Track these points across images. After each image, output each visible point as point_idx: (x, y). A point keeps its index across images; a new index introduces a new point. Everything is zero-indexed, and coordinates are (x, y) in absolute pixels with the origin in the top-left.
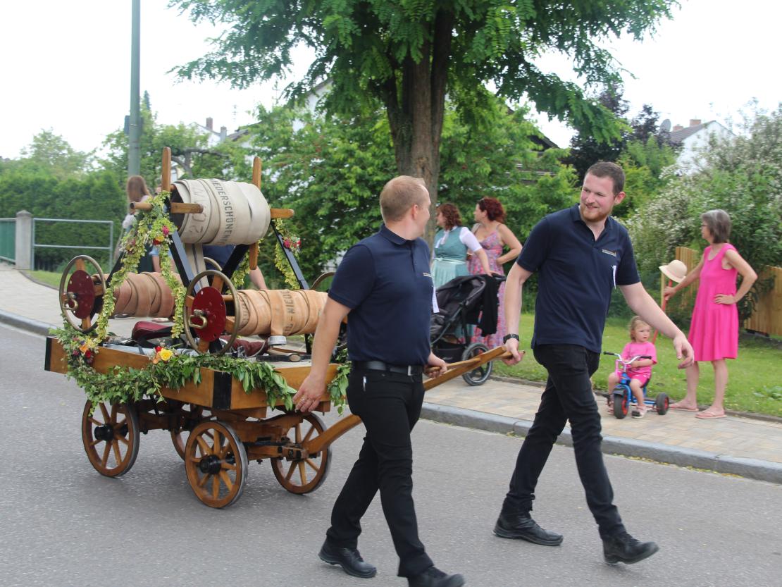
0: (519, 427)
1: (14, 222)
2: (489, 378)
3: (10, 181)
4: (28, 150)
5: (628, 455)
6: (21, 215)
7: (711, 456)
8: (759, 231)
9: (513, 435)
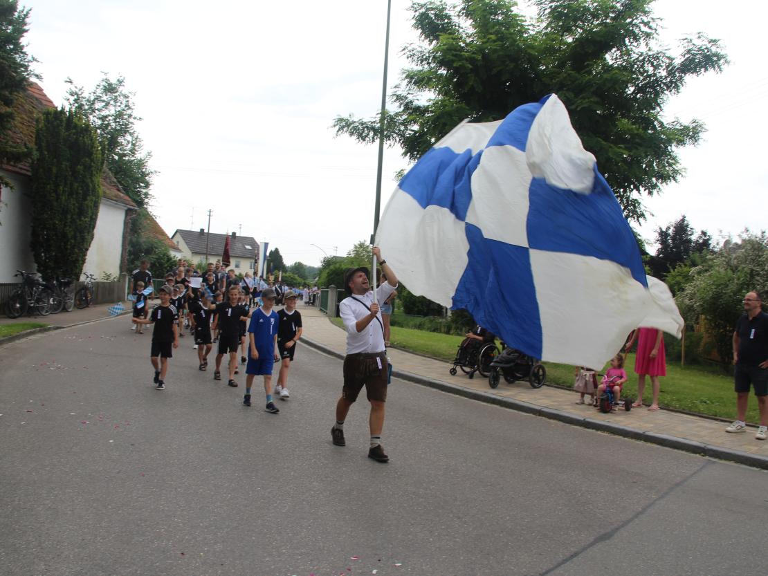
0: (543, 411)
1: (328, 291)
2: (544, 384)
3: (334, 269)
4: (352, 253)
5: (597, 430)
6: (332, 287)
7: (641, 432)
8: (739, 306)
9: (539, 415)
